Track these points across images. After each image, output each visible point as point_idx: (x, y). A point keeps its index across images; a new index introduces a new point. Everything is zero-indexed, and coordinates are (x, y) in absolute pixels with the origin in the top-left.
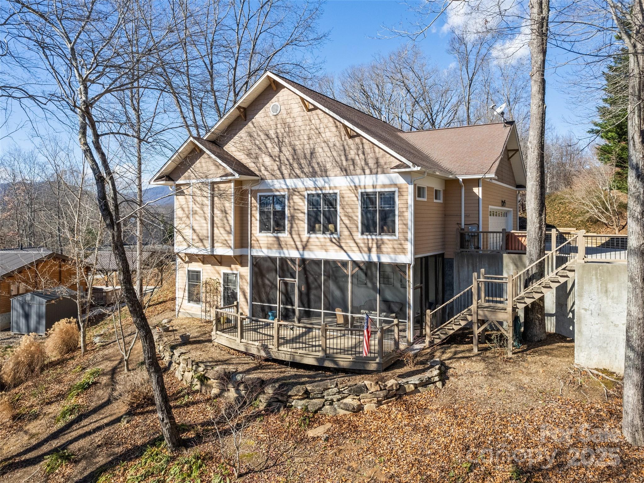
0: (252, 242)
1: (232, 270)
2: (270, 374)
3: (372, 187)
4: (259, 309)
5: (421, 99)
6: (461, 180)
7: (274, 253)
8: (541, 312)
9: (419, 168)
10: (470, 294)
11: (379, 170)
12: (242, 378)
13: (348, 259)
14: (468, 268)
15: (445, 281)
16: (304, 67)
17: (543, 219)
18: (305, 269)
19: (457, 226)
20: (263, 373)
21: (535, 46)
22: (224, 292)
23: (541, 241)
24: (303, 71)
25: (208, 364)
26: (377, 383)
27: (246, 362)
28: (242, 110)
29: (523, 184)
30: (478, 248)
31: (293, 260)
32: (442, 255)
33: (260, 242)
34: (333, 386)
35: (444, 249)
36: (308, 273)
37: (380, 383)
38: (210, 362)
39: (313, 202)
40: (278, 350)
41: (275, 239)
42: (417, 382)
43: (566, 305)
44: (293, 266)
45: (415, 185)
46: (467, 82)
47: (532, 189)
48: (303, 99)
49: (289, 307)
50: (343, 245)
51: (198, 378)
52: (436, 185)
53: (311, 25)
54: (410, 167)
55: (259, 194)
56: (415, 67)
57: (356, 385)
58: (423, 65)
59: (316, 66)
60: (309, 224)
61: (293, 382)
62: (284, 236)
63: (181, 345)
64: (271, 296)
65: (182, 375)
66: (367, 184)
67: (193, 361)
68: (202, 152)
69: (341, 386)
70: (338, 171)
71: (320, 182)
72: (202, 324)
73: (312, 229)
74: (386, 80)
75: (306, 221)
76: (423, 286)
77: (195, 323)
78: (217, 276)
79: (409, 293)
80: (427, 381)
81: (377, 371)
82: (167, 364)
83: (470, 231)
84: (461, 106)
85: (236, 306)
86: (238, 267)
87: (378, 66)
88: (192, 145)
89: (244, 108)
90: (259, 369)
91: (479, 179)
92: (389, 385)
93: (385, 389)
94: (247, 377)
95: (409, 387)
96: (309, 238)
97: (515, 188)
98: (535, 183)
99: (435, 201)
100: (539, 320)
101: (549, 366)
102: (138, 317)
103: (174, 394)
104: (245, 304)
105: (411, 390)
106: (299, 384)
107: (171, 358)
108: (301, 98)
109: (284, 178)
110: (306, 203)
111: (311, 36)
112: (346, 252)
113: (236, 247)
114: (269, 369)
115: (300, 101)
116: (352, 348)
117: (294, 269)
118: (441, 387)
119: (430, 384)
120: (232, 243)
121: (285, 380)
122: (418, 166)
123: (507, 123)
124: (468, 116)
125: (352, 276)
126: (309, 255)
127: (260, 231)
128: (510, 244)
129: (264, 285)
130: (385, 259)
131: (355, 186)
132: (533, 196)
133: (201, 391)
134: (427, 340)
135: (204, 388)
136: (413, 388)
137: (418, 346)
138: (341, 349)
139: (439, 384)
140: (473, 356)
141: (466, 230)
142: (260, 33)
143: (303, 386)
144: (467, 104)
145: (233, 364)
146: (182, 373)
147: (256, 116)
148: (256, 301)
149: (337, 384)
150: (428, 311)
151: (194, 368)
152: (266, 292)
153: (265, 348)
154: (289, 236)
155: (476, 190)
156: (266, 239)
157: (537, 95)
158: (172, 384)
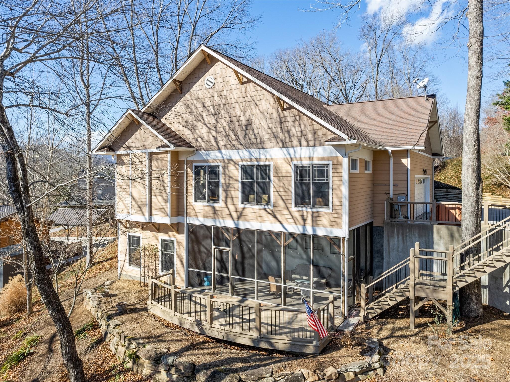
0: (189, 210)
1: (170, 236)
2: (202, 357)
3: (308, 159)
4: (195, 275)
5: (337, 77)
6: (390, 151)
7: (209, 222)
8: (477, 287)
9: (355, 142)
10: (407, 269)
11: (317, 143)
12: (173, 361)
13: (282, 230)
14: (398, 237)
15: (374, 249)
16: (238, 47)
17: (480, 192)
18: (239, 238)
19: (385, 195)
20: (195, 355)
21: (474, 15)
22: (162, 258)
23: (478, 216)
24: (238, 51)
25: (141, 341)
26: (315, 372)
27: (179, 338)
28: (178, 83)
29: (439, 152)
30: (406, 217)
31: (227, 230)
32: (371, 224)
33: (197, 211)
34: (268, 375)
35: (373, 217)
36: (243, 243)
37: (317, 371)
38: (142, 338)
39: (246, 171)
40: (212, 327)
41: (210, 208)
42: (357, 370)
43: (502, 279)
44: (227, 236)
45: (349, 157)
46: (375, 63)
47: (469, 163)
48: (236, 73)
49: (225, 275)
50: (278, 216)
51: (130, 356)
52: (367, 157)
53: (245, 9)
54: (345, 140)
55: (194, 165)
56: (331, 51)
57: (292, 373)
58: (338, 49)
59: (249, 46)
60: (243, 192)
61: (226, 369)
62: (220, 205)
63: (117, 315)
64: (207, 265)
65: (116, 349)
66: (302, 156)
67: (125, 337)
68: (140, 124)
69: (277, 376)
70: (273, 143)
71: (255, 153)
72: (141, 289)
73: (245, 199)
74: (307, 61)
75: (240, 190)
76: (355, 257)
77: (135, 286)
78: (156, 241)
79: (344, 267)
80: (367, 368)
81: (314, 355)
82: (103, 335)
83: (399, 201)
84: (369, 84)
85: (172, 274)
86: (175, 233)
87: (301, 50)
88: (129, 117)
89: (180, 82)
90: (191, 349)
91: (407, 151)
92: (328, 374)
93: (324, 379)
94: (178, 360)
95: (348, 375)
96: (244, 209)
97: (430, 156)
98: (472, 157)
99: (366, 172)
100: (476, 296)
101: (497, 352)
102: (54, 310)
103: (106, 371)
104: (182, 269)
105: (351, 378)
106: (232, 373)
107: (107, 328)
108: (234, 70)
109: (219, 149)
110: (240, 171)
111: (245, 19)
112: (281, 223)
113: (172, 216)
114: (202, 349)
115: (234, 74)
116: (287, 323)
117: (228, 238)
118: (382, 375)
119: (371, 371)
120: (168, 211)
121: (218, 366)
122: (354, 139)
123: (429, 96)
124: (377, 92)
125: (285, 247)
126: (244, 224)
127: (196, 201)
128: (440, 216)
129: (200, 252)
130: (321, 232)
131: (291, 158)
132: (470, 170)
133: (133, 370)
134: (362, 313)
135: (135, 367)
136: (353, 377)
137: (354, 320)
138: (275, 326)
139: (380, 371)
140: (411, 336)
141: (394, 199)
142: (200, 18)
143: (237, 375)
144: (376, 81)
145: (165, 341)
146: (116, 347)
147: (191, 90)
148: (192, 268)
149: (272, 372)
150: (363, 285)
151: (126, 344)
152: (202, 260)
153: (199, 323)
154: (224, 206)
155: (404, 161)
156: (202, 208)
157: (475, 66)
158: (106, 358)
